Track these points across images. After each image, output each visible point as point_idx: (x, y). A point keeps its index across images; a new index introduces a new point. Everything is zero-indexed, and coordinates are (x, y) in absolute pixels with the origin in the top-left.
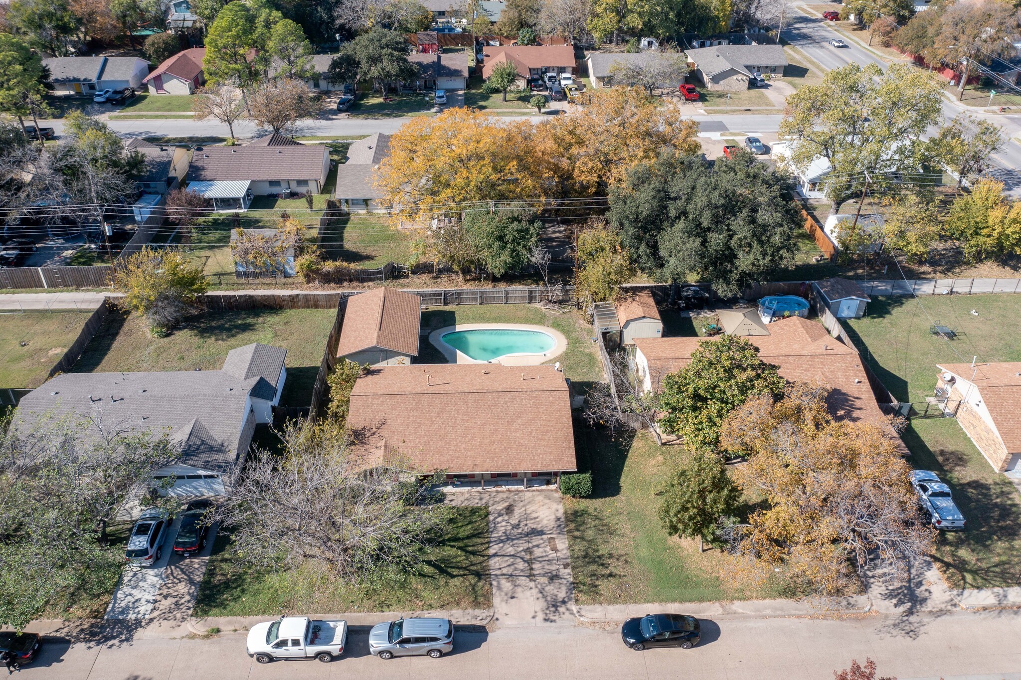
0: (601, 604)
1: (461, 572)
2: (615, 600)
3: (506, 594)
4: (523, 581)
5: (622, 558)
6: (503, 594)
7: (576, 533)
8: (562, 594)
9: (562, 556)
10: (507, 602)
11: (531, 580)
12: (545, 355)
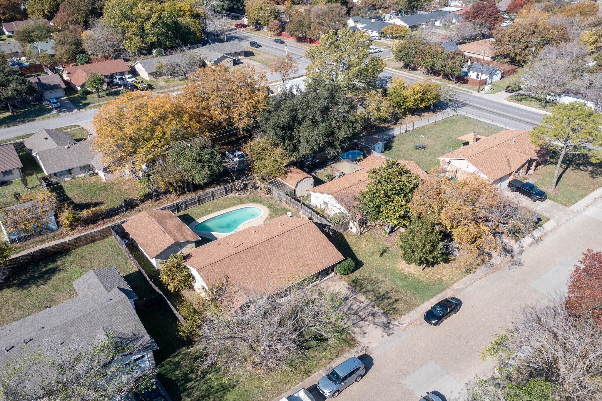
0: (405, 315)
2: (409, 310)
3: (360, 334)
4: (361, 323)
5: (393, 291)
6: (359, 334)
7: (363, 290)
8: (385, 320)
9: (368, 303)
10: (364, 337)
11: (365, 321)
12: (262, 217)
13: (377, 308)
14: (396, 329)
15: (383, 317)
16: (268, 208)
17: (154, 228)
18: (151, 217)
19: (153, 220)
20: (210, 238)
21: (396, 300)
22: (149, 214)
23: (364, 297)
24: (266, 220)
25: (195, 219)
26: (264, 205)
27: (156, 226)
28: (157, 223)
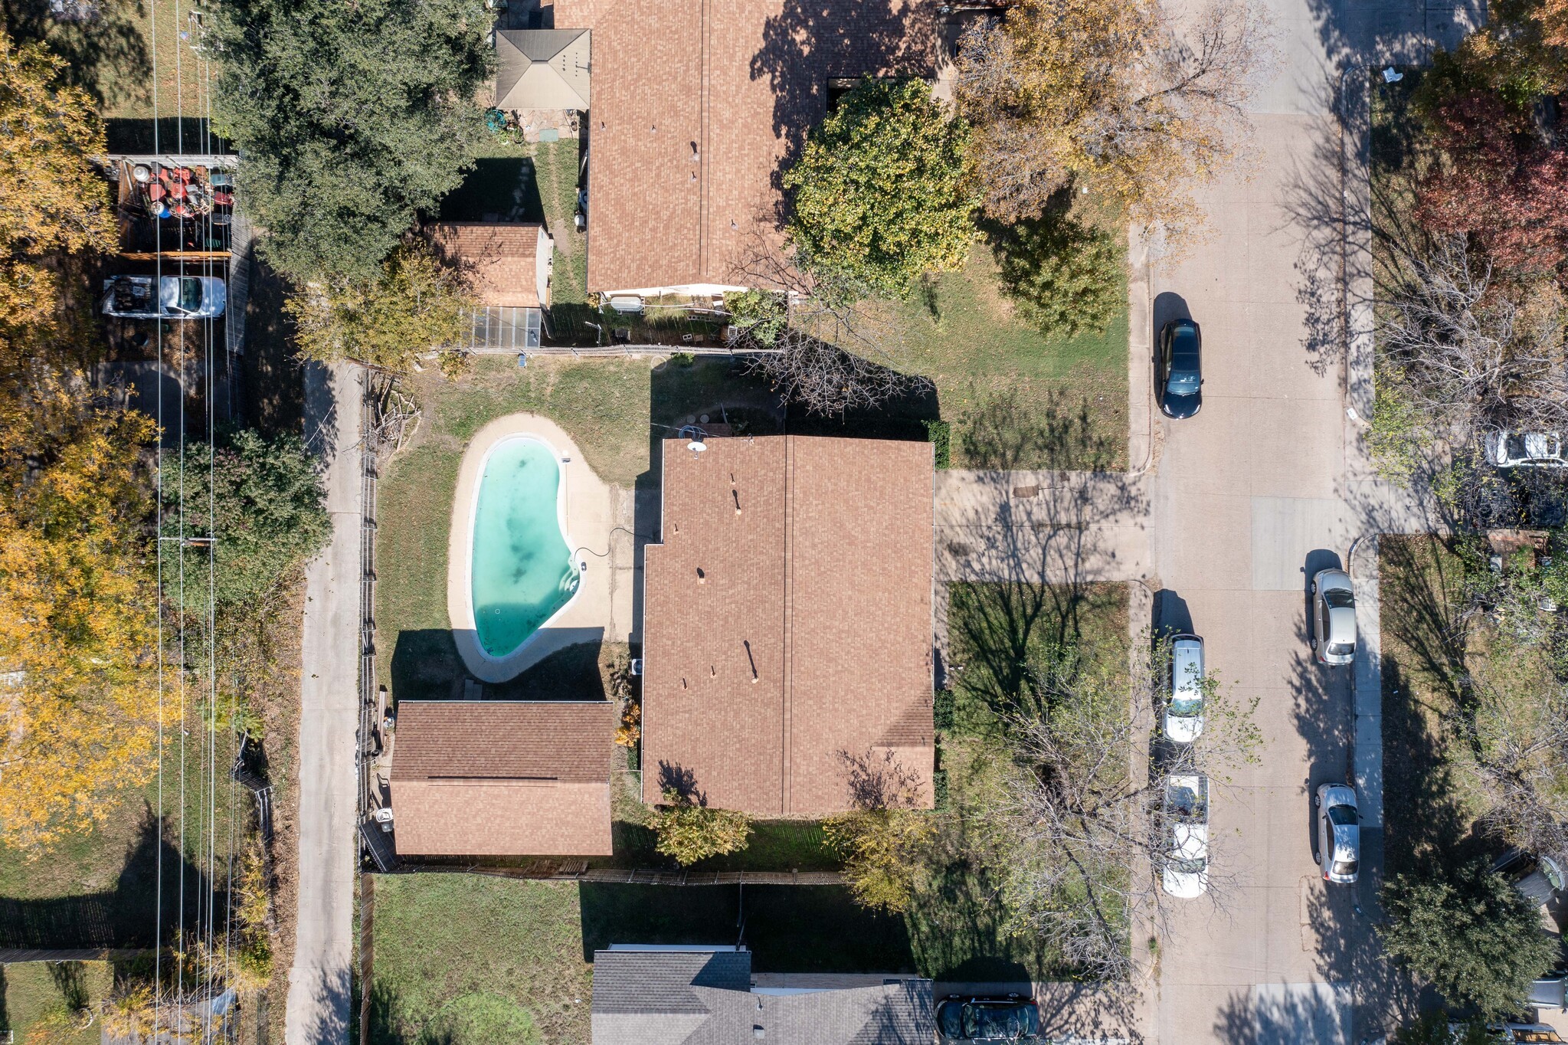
0: (1127, 438)
1: (1071, 623)
3: (1108, 563)
4: (1087, 539)
6: (1107, 567)
7: (1009, 455)
8: (1111, 489)
9: (1049, 481)
10: (1119, 563)
11: (1087, 528)
12: (567, 461)
13: (1073, 476)
14: (1145, 488)
15: (1101, 485)
16: (532, 412)
17: (497, 797)
18: (441, 782)
19: (461, 782)
20: (568, 643)
21: (1084, 418)
22: (418, 778)
23: (1029, 472)
24: (586, 459)
25: (443, 626)
26: (508, 411)
27: (496, 791)
28: (485, 783)
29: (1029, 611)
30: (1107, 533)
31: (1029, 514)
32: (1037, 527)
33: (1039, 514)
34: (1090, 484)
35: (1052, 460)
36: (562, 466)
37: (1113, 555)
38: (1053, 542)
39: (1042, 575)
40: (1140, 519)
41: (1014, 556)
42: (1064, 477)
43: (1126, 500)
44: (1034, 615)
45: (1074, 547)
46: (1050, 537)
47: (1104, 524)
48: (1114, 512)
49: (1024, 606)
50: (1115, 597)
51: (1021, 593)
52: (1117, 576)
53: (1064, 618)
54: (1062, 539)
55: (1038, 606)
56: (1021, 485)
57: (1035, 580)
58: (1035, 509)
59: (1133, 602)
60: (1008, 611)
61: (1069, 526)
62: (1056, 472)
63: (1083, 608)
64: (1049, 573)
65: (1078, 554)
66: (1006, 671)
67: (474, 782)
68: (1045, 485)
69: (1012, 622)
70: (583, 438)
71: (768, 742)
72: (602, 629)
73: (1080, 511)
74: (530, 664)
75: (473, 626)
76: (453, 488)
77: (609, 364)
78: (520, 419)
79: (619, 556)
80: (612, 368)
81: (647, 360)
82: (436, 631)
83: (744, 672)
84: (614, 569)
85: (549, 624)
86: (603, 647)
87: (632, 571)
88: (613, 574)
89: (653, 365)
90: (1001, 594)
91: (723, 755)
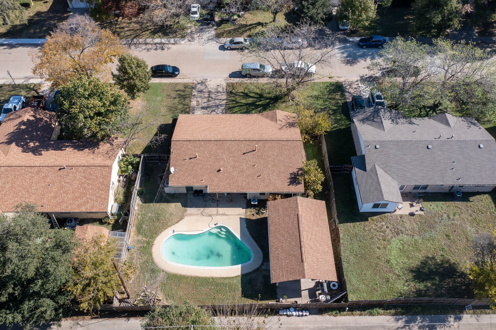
10: (221, 84)
12: (174, 231)
13: (193, 94)
14: (199, 80)
15: (197, 88)
16: (153, 245)
17: (307, 237)
18: (304, 257)
19: (303, 249)
20: (246, 230)
21: (177, 91)
22: (303, 267)
23: (192, 103)
24: (174, 224)
25: (240, 279)
26: (151, 254)
27: (305, 236)
28: (302, 239)
29: (235, 103)
30: (212, 87)
31: (205, 103)
32: (209, 101)
33: (205, 100)
34: (197, 90)
35: (189, 98)
36: (175, 233)
37: (218, 85)
38: (214, 98)
39: (223, 100)
40: (208, 81)
41: (218, 106)
42: (194, 95)
43: (202, 83)
44: (236, 101)
45: (215, 93)
46: (212, 98)
47: (209, 87)
48: (206, 85)
49: (233, 104)
50: (231, 85)
51: (229, 104)
52: (225, 85)
53: (237, 95)
54: (213, 96)
55: (233, 101)
56: (196, 104)
57: (225, 101)
58: (203, 101)
59: (233, 82)
60: (235, 107)
61: (209, 94)
62: (192, 97)
63: (234, 91)
64: (223, 99)
65: (218, 92)
66: (253, 107)
67: (302, 244)
68: (196, 99)
69: (238, 106)
70: (165, 226)
71: (277, 146)
72: (241, 218)
73: (204, 92)
74: (255, 243)
75: (240, 266)
76: (181, 275)
77: (137, 218)
78: (154, 250)
79: (212, 213)
80: (139, 217)
81: (138, 205)
82: (242, 281)
83: (254, 155)
84: (217, 214)
85: (238, 236)
86: (247, 217)
87: (218, 208)
88: (220, 215)
89: (141, 203)
90: (229, 109)
91: (284, 162)
